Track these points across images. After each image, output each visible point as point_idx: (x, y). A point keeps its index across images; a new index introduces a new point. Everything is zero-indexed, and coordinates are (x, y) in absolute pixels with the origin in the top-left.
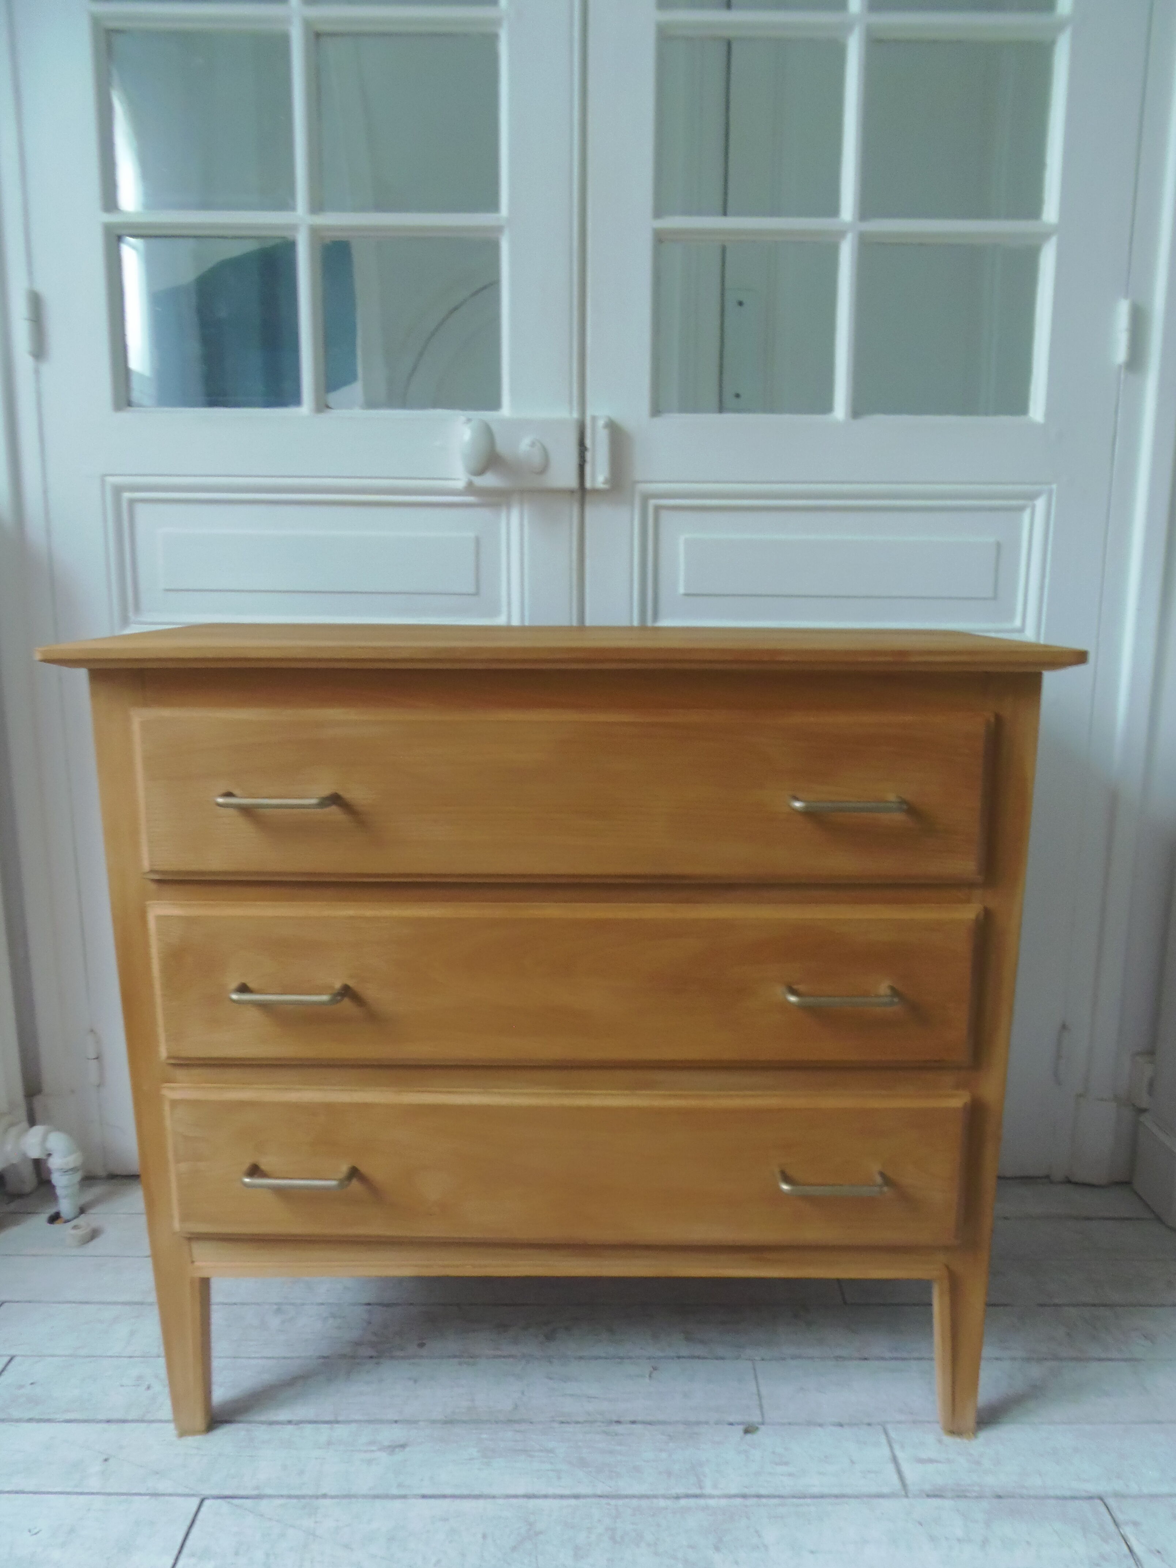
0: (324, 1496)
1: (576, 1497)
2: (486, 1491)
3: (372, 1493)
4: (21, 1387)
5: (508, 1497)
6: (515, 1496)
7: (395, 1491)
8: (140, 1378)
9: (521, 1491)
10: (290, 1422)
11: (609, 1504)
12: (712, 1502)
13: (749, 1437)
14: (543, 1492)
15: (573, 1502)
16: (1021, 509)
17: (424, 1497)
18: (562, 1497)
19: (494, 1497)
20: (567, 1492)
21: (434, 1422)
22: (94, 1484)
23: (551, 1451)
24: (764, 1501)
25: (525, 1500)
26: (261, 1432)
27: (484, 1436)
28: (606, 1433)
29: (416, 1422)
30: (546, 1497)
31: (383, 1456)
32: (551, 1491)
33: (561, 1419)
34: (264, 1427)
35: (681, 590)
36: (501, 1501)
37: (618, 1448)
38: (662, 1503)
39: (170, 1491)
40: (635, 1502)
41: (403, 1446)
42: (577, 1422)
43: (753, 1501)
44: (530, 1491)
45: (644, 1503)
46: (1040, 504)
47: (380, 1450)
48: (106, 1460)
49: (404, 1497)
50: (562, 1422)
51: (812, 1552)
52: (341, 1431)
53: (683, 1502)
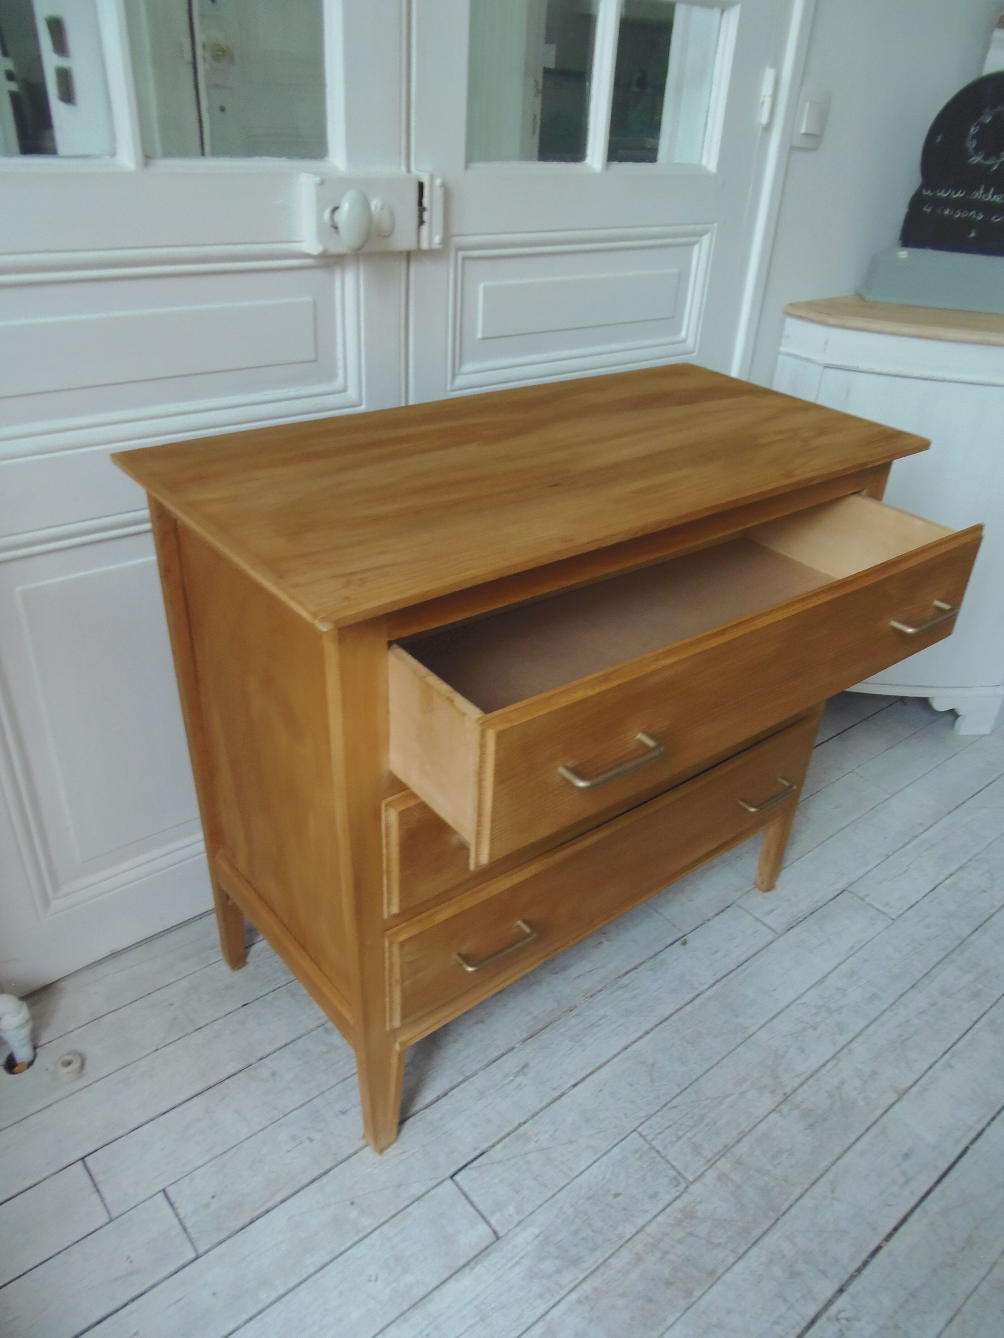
0: (520, 1125)
1: (647, 1033)
2: (603, 1060)
3: (544, 1104)
4: (208, 1205)
5: (615, 1056)
6: (618, 1053)
7: (556, 1094)
8: (293, 1138)
9: (618, 1049)
10: (439, 1098)
11: (666, 1026)
12: (709, 993)
13: (687, 946)
14: (629, 1041)
15: (648, 1037)
16: (694, 244)
17: (575, 1086)
18: (640, 1038)
19: (609, 1061)
20: (640, 1033)
21: (525, 1041)
22: (367, 1223)
23: (605, 1016)
24: (729, 977)
25: (626, 1051)
26: (430, 1115)
27: (562, 1030)
28: (621, 987)
29: (513, 1049)
30: (633, 1043)
31: (520, 1079)
32: (633, 1038)
33: (589, 994)
34: (427, 1111)
35: (480, 335)
36: (615, 1061)
37: (635, 992)
38: (689, 1008)
39: (424, 1190)
40: (676, 1017)
41: (526, 1066)
42: (600, 991)
43: (724, 980)
44: (623, 1045)
45: (680, 1013)
46: (706, 239)
47: (515, 1076)
48: (352, 1203)
49: (562, 1095)
50: (592, 996)
51: (774, 990)
52: (479, 1081)
53: (697, 1002)
